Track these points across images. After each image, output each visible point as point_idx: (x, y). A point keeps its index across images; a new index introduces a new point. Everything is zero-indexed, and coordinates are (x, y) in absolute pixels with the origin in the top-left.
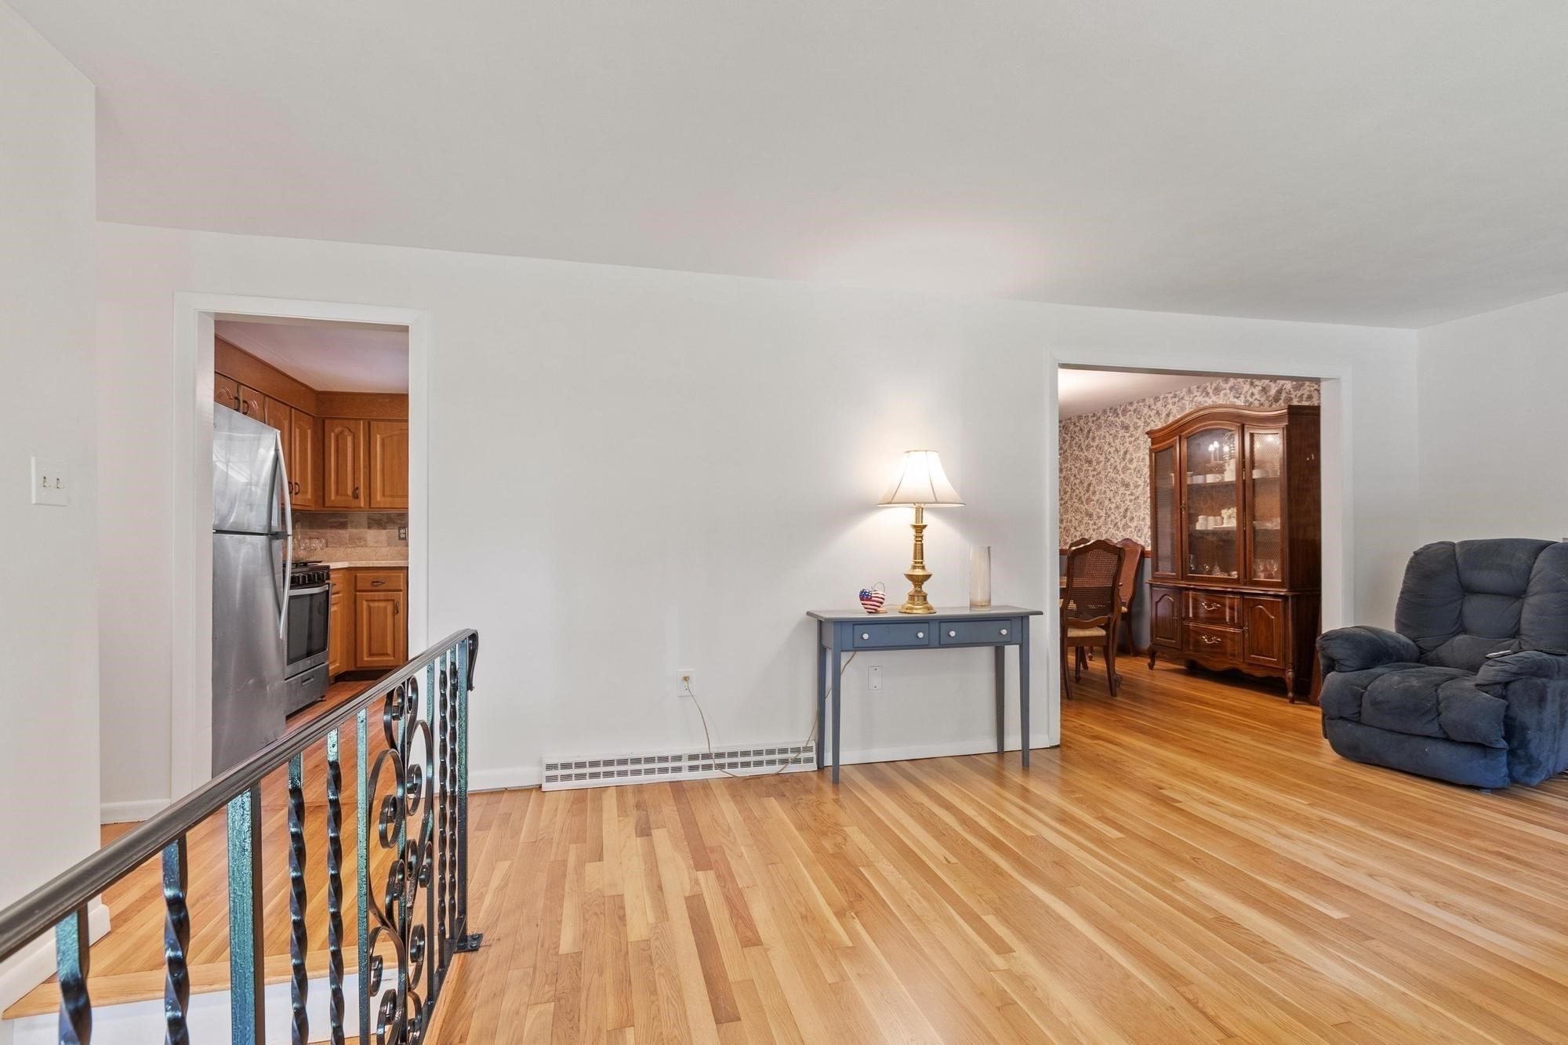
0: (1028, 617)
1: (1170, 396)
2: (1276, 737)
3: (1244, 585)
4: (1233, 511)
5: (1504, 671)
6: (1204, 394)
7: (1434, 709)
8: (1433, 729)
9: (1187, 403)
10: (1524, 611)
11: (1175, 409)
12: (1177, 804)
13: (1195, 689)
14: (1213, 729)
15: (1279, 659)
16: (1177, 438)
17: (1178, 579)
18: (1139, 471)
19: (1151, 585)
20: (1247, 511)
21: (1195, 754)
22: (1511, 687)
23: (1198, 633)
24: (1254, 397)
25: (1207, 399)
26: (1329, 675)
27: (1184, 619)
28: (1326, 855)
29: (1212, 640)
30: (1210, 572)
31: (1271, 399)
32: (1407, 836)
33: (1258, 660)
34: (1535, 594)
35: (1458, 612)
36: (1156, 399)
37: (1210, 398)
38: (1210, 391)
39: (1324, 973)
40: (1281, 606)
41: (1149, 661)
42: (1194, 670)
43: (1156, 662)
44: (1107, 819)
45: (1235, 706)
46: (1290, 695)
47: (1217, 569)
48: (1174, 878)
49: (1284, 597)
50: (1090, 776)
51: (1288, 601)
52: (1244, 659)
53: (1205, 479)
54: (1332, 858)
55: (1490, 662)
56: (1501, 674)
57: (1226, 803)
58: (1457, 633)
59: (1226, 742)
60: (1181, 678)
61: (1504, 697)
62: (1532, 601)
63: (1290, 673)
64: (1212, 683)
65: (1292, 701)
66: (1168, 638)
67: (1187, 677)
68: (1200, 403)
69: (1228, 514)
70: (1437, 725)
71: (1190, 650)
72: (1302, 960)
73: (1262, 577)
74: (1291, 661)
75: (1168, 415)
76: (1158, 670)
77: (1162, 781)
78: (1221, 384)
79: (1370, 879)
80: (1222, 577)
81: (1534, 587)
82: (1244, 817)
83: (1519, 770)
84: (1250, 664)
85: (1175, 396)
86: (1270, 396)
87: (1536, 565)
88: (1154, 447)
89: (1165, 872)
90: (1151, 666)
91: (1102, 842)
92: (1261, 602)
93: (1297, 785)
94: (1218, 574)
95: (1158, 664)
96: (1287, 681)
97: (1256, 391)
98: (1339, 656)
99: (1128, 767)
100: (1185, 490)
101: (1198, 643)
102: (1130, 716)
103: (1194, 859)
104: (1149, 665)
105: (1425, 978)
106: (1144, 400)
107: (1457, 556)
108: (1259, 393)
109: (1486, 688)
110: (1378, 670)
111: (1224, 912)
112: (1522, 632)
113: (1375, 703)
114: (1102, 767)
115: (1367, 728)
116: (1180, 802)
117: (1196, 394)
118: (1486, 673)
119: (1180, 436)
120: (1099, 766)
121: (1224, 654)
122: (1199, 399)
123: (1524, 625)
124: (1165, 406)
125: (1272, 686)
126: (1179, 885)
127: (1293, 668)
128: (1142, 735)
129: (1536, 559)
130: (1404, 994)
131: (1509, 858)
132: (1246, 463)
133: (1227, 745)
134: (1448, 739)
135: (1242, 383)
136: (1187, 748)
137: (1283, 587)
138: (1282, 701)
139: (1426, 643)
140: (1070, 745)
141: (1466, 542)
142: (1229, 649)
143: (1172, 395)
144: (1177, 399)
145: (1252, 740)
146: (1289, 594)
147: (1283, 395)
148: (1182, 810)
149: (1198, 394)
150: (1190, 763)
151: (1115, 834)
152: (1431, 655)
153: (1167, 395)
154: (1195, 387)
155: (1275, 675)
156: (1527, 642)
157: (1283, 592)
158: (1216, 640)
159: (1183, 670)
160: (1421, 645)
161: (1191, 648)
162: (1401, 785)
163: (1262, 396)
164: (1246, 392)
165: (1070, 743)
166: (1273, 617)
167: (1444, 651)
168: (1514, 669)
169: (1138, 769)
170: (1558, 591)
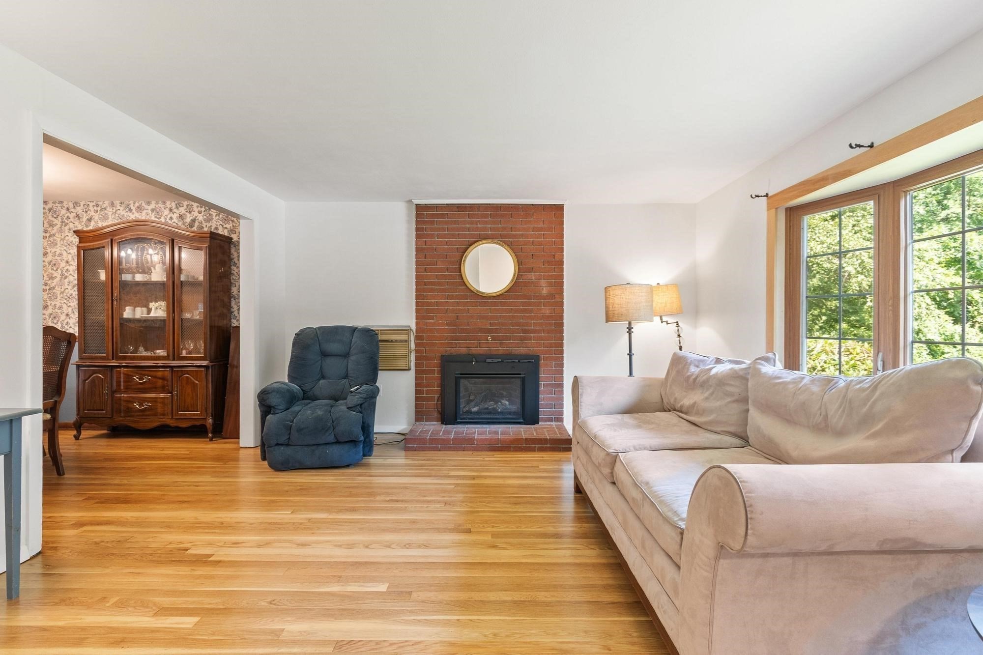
0: (20, 419)
1: (91, 204)
2: (226, 470)
3: (173, 360)
4: (163, 304)
5: (361, 398)
6: (127, 210)
7: (332, 427)
8: (331, 438)
9: (110, 214)
10: (349, 364)
11: (96, 217)
12: (211, 559)
13: (131, 448)
14: (180, 479)
15: (201, 412)
16: (110, 240)
17: (108, 359)
18: (55, 265)
19: (78, 367)
20: (175, 306)
21: (184, 505)
22: (363, 406)
23: (130, 401)
24: (173, 221)
25: (130, 214)
26: (267, 417)
27: (116, 392)
28: (336, 546)
29: (144, 406)
30: (136, 351)
31: (186, 224)
32: (353, 510)
33: (185, 414)
34: (353, 355)
35: (320, 367)
36: (76, 204)
37: (133, 214)
38: (134, 209)
39: (422, 639)
40: (204, 373)
41: (75, 432)
42: (118, 431)
43: (83, 432)
44: (167, 609)
45: (175, 454)
46: (210, 435)
47: (141, 349)
48: (277, 633)
49: (207, 367)
50: (107, 571)
51: (209, 368)
52: (172, 417)
53: (134, 277)
54: (340, 546)
55: (353, 394)
56: (360, 399)
57: (248, 538)
58: (319, 380)
59: (197, 486)
60: (103, 442)
61: (360, 412)
62: (353, 358)
63: (210, 420)
64: (142, 439)
65: (211, 440)
66: (97, 410)
67: (109, 440)
68: (123, 216)
69: (156, 306)
70: (333, 435)
71: (121, 417)
72: (407, 639)
73: (184, 353)
74: (210, 411)
75: (90, 220)
76: (84, 439)
77: (181, 543)
78: (143, 204)
79: (367, 550)
80: (147, 355)
81: (353, 351)
82: (267, 544)
83: (367, 449)
84: (177, 419)
85: (97, 206)
86: (186, 222)
87: (353, 339)
88: (81, 245)
89: (263, 632)
90: (77, 438)
91: (185, 639)
92: (187, 372)
93: (273, 501)
94: (143, 353)
95: (85, 434)
96: (208, 426)
97: (175, 216)
98: (273, 404)
99: (137, 542)
100: (116, 284)
101: (129, 411)
102: (96, 490)
103: (271, 603)
104: (75, 436)
105: (452, 601)
106: (61, 202)
107: (319, 335)
108: (177, 218)
109: (354, 409)
110: (296, 408)
111: (337, 637)
112: (349, 375)
113: (299, 430)
114: (112, 554)
115: (293, 447)
116: (211, 555)
117: (119, 208)
118: (353, 400)
119: (112, 240)
120: (108, 554)
121: (155, 415)
122: (122, 212)
123: (350, 372)
124: (86, 212)
125: (196, 431)
126: (284, 636)
127: (212, 416)
128: (123, 505)
129: (353, 336)
130: (458, 620)
131: (397, 501)
132: (174, 269)
133: (199, 488)
134: (338, 442)
135: (163, 208)
136: (173, 502)
137: (206, 360)
138: (204, 441)
139: (307, 387)
140: (55, 545)
141: (321, 327)
142: (160, 410)
143: (94, 204)
144: (99, 209)
145: (212, 477)
146: (210, 364)
147: (197, 224)
148: (220, 561)
149: (122, 208)
150: (188, 514)
151: (188, 622)
152: (310, 394)
153: (89, 203)
154: (118, 202)
155: (198, 423)
156: (352, 380)
157: (205, 363)
158: (146, 405)
159: (106, 433)
160: (304, 389)
161: (122, 415)
162: (321, 478)
163: (179, 221)
164: (166, 216)
165: (53, 542)
166: (197, 382)
167: (317, 391)
168: (364, 396)
169: (149, 540)
170: (363, 353)
